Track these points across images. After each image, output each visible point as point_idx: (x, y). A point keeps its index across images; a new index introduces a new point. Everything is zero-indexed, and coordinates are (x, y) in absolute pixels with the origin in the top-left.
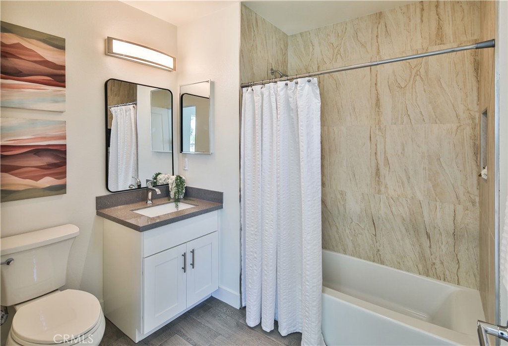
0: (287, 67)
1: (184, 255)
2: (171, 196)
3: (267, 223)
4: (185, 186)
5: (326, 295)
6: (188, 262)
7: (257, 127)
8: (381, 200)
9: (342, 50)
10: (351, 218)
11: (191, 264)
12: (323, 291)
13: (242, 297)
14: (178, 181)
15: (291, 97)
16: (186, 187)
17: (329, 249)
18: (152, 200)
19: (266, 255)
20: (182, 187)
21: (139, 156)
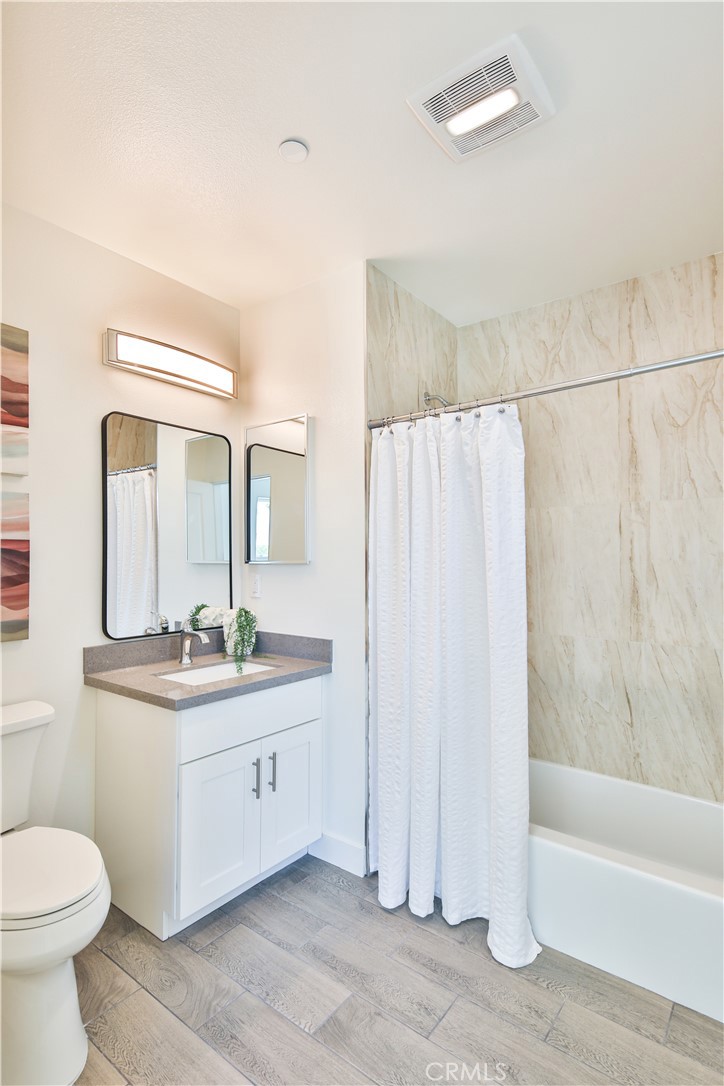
0: (455, 390)
1: (257, 764)
2: (227, 650)
3: (421, 697)
4: (256, 629)
5: (536, 839)
6: (264, 777)
7: (401, 505)
8: (643, 652)
9: (562, 354)
10: (583, 692)
11: (270, 783)
12: (531, 832)
13: (371, 853)
14: (243, 618)
15: (467, 444)
16: (257, 633)
17: (541, 758)
18: (191, 655)
19: (419, 760)
20: (250, 632)
21: (160, 575)
